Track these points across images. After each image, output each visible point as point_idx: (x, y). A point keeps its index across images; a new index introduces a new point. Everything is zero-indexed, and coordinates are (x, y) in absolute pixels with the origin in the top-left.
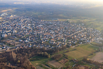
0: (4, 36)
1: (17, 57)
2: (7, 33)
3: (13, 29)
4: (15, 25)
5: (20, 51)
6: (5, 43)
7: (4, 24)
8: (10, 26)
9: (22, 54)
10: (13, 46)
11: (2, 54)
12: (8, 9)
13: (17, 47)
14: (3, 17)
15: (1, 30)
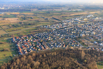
0: (81, 35)
1: (85, 56)
2: (85, 34)
3: (93, 30)
4: (97, 27)
5: (91, 53)
6: (80, 41)
7: (86, 25)
8: (91, 27)
9: (91, 55)
10: (86, 46)
11: (74, 50)
12: (96, 11)
13: (89, 48)
14: (89, 18)
15: (81, 30)
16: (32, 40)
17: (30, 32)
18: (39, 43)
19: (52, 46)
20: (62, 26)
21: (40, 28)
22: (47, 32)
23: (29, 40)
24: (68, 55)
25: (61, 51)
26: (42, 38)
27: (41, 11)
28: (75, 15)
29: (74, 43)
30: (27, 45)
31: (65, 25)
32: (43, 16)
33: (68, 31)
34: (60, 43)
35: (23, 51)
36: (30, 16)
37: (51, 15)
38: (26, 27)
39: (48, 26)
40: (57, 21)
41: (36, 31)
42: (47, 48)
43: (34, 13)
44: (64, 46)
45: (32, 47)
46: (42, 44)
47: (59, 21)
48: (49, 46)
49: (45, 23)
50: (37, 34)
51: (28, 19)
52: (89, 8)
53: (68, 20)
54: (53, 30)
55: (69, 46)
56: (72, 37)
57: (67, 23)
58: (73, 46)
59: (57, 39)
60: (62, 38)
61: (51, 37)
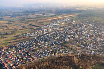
0: (66, 40)
1: (78, 62)
2: (69, 38)
3: (75, 34)
4: (77, 30)
5: (82, 57)
6: (67, 47)
7: (66, 29)
8: (72, 31)
9: (84, 60)
10: (75, 50)
11: (65, 57)
12: (70, 15)
13: (78, 52)
14: (66, 22)
15: (64, 34)
16: (15, 52)
17: (10, 42)
18: (25, 54)
19: (41, 56)
20: (43, 32)
21: (20, 37)
22: (29, 40)
23: (12, 52)
24: (61, 64)
25: (52, 60)
26: (25, 48)
27: (15, 18)
28: (52, 20)
29: (62, 49)
30: (12, 58)
31: (46, 31)
32: (18, 24)
33: (51, 37)
34: (47, 51)
35: (9, 65)
36: (4, 25)
37: (27, 22)
38: (3, 38)
39: (28, 34)
40: (36, 28)
41: (16, 40)
42: (36, 58)
43: (7, 21)
44: (53, 54)
45: (18, 60)
46: (28, 55)
47: (38, 28)
48: (37, 55)
49: (24, 31)
50: (19, 43)
51: (2, 28)
52: (62, 12)
53: (46, 25)
54: (35, 37)
55: (58, 54)
56: (57, 42)
57: (47, 28)
58: (62, 53)
59: (42, 46)
60: (47, 45)
61: (35, 45)
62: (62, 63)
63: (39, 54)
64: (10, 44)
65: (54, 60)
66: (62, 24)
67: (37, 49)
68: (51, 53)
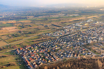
0: (89, 42)
1: (103, 66)
2: (92, 40)
3: (99, 36)
4: (101, 32)
6: (90, 49)
7: (90, 30)
8: (95, 32)
10: (98, 53)
11: (87, 59)
12: (94, 16)
13: (103, 56)
14: (89, 23)
15: (86, 36)
16: (38, 51)
17: (33, 41)
18: (47, 54)
19: (62, 57)
20: (65, 33)
21: (42, 37)
22: (51, 40)
23: (35, 51)
25: (74, 61)
26: (47, 47)
27: (38, 18)
28: (74, 21)
29: (85, 51)
30: (34, 57)
31: (68, 32)
32: (41, 24)
33: (73, 38)
34: (69, 52)
35: (32, 64)
36: (28, 24)
37: (50, 22)
38: (27, 36)
39: (50, 33)
40: (58, 28)
41: (38, 39)
42: (57, 58)
43: (31, 20)
44: (76, 56)
45: (41, 59)
46: (50, 55)
47: (60, 28)
48: (59, 56)
49: (46, 31)
50: (41, 43)
51: (26, 27)
53: (68, 26)
54: (57, 38)
55: (81, 55)
56: (80, 44)
57: (69, 29)
58: (85, 55)
59: (64, 47)
60: (70, 46)
61: (57, 46)
62: (85, 65)
63: (61, 55)
64: (33, 43)
65: (76, 61)
66: (85, 25)
67: (59, 49)
68: (74, 54)
